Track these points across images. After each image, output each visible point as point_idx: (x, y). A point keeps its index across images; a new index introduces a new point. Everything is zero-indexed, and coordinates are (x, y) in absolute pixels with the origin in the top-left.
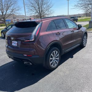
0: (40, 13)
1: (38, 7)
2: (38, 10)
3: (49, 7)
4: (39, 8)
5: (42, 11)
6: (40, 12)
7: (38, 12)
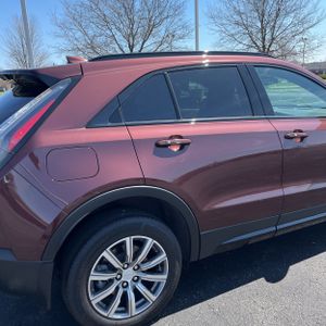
0: (264, 47)
1: (259, 24)
2: (260, 35)
3: (306, 26)
4: (263, 30)
5: (273, 39)
6: (267, 44)
7: (259, 43)
